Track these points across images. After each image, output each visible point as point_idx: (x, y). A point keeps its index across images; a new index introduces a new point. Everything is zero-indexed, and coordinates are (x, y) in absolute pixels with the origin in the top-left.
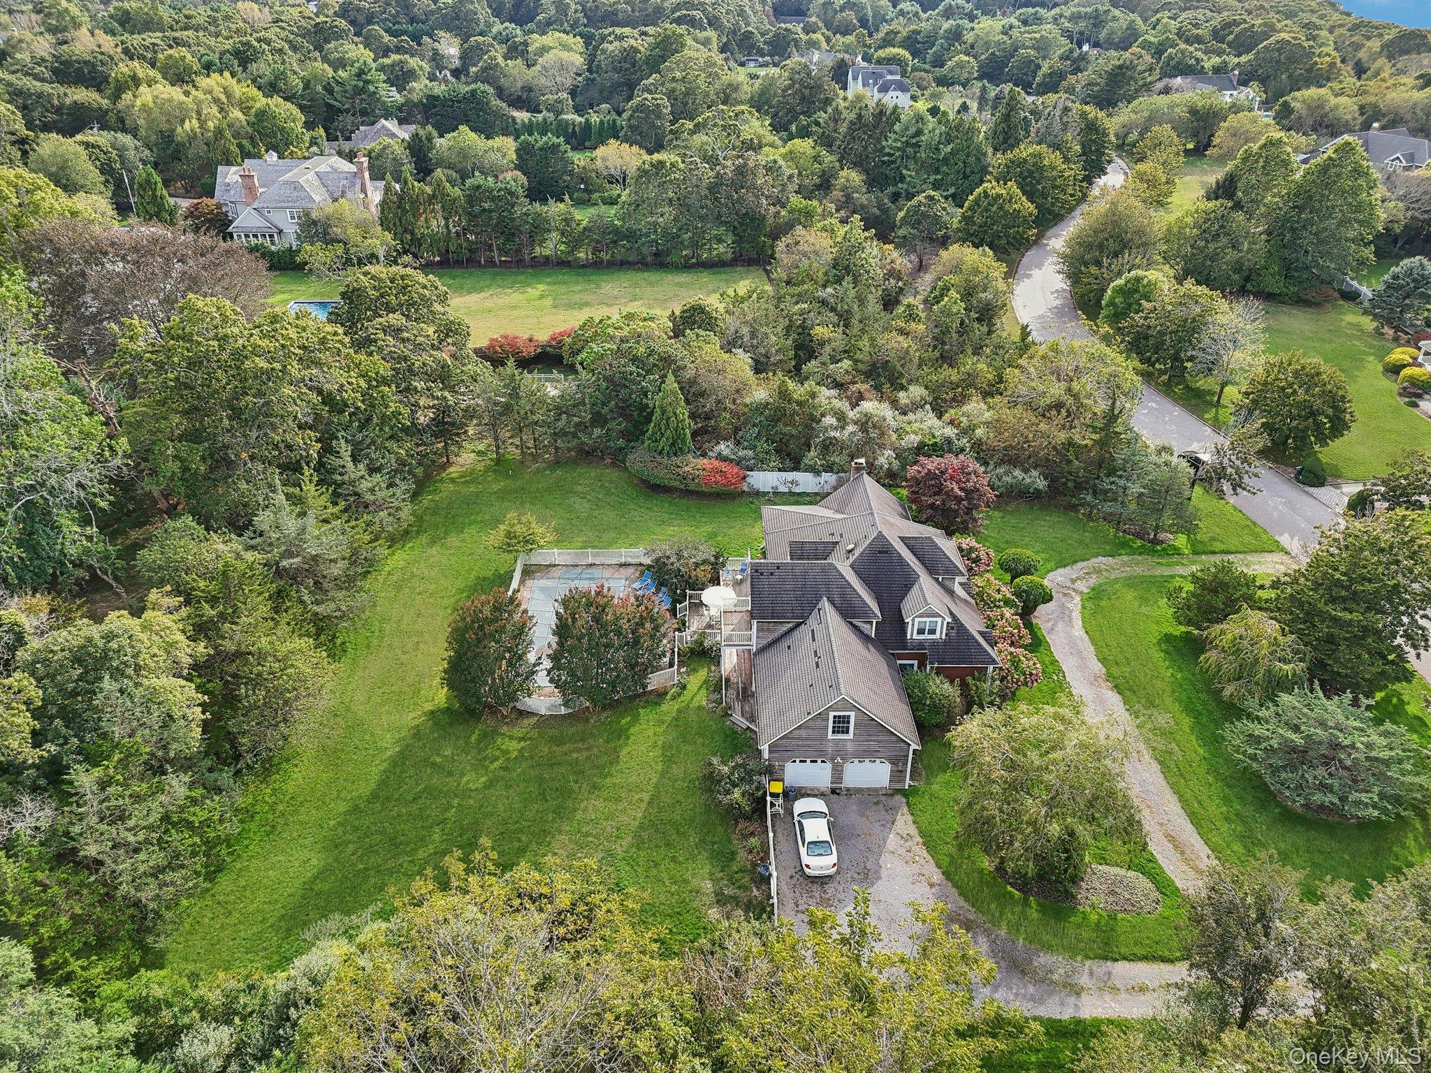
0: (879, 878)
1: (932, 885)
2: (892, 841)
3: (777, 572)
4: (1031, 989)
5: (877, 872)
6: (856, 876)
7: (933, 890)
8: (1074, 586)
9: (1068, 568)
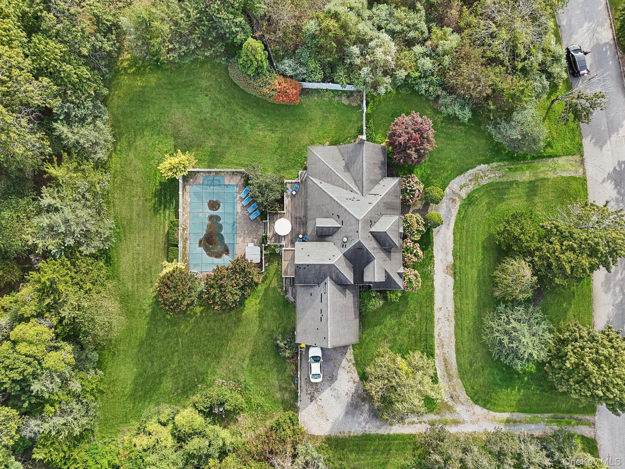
0: (336, 379)
1: (354, 383)
2: (344, 362)
3: (307, 268)
4: (378, 423)
5: (336, 376)
6: (329, 378)
7: (355, 385)
8: (460, 193)
9: (462, 175)
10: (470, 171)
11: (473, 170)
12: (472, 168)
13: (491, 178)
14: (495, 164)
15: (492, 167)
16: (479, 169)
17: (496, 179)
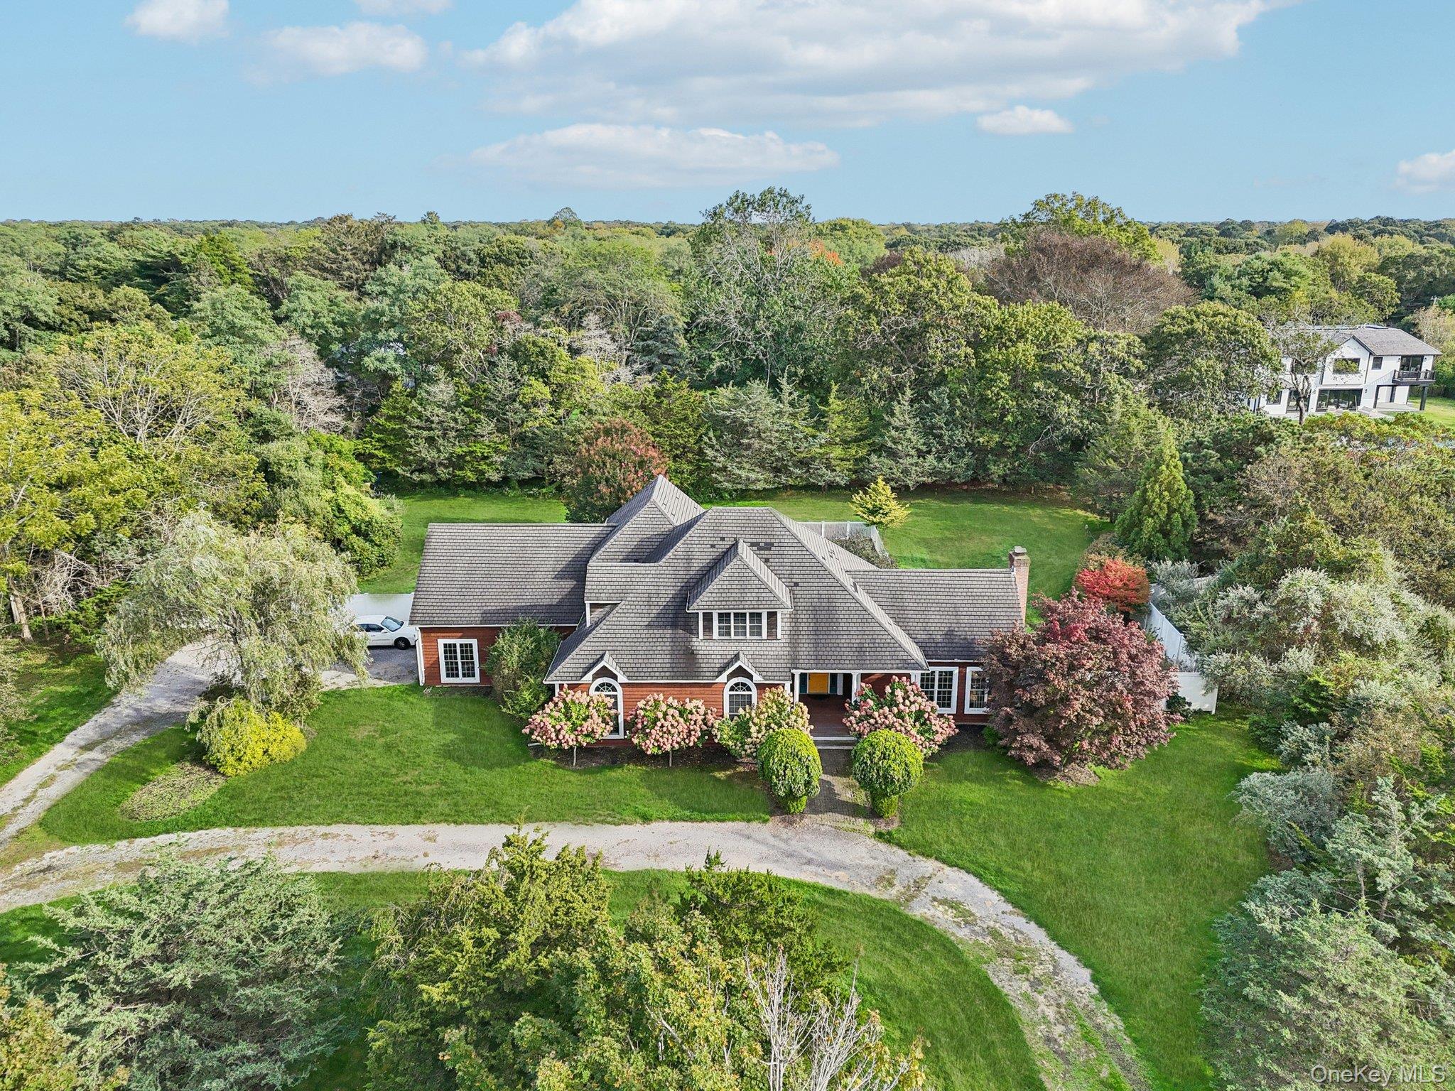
8: (923, 898)
9: (1009, 908)
10: (1037, 935)
11: (1046, 940)
12: (1054, 937)
13: (1034, 1004)
14: (1112, 1022)
15: (1091, 1014)
16: (1063, 963)
17: (1034, 1025)
